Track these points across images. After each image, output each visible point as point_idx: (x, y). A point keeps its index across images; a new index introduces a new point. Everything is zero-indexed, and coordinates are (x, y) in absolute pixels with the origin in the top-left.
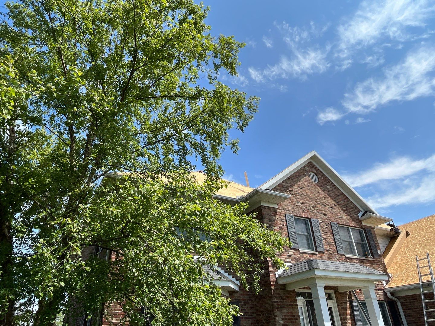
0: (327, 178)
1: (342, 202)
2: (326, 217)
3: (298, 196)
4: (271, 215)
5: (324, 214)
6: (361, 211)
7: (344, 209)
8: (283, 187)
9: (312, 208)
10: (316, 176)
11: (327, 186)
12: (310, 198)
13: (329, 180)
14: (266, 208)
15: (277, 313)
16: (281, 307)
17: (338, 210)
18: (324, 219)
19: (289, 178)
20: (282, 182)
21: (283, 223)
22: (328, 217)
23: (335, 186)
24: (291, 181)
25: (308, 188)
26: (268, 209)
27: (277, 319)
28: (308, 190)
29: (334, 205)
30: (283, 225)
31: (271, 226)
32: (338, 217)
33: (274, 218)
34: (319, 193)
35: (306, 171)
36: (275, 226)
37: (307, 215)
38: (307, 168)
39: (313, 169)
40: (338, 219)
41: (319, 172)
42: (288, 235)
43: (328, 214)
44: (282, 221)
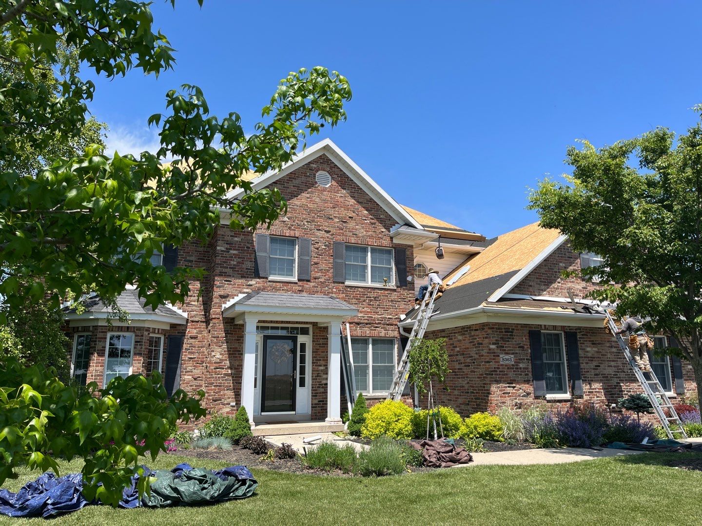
0: (348, 177)
1: (366, 212)
2: (328, 235)
4: (231, 236)
5: (325, 231)
6: (398, 223)
7: (366, 221)
9: (306, 223)
10: (329, 176)
11: (345, 191)
12: (305, 210)
14: (224, 227)
16: (222, 343)
17: (355, 224)
18: (323, 238)
19: (277, 183)
21: (249, 245)
22: (332, 235)
23: (361, 189)
25: (308, 196)
26: (227, 228)
28: (307, 198)
29: (350, 217)
30: (249, 248)
31: (228, 250)
32: (351, 234)
33: (236, 239)
34: (325, 201)
35: (310, 170)
36: (234, 250)
37: (295, 234)
38: (314, 166)
39: (325, 166)
40: (349, 236)
41: (336, 170)
42: (253, 260)
43: (333, 231)
44: (248, 243)
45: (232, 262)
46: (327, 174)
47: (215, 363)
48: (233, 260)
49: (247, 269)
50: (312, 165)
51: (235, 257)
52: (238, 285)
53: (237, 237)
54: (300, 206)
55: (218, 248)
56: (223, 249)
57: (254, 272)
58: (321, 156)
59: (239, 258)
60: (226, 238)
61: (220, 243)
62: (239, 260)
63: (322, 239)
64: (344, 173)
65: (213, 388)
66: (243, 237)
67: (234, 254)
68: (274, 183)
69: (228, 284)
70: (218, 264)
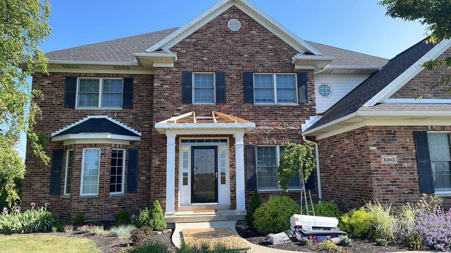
0: (254, 21)
1: (270, 47)
2: (239, 67)
3: (205, 50)
4: (164, 75)
5: (236, 65)
6: (299, 53)
7: (271, 54)
8: (185, 44)
9: (221, 60)
10: (239, 22)
11: (252, 32)
13: (258, 23)
14: (159, 69)
15: (154, 156)
16: (160, 152)
17: (261, 57)
18: (235, 70)
19: (197, 33)
20: (186, 38)
21: (177, 81)
22: (242, 67)
23: (266, 29)
24: (199, 35)
25: (222, 39)
26: (161, 69)
27: (153, 161)
28: (222, 41)
29: (257, 52)
30: (178, 83)
31: (162, 85)
32: (257, 65)
33: (168, 77)
34: (236, 42)
35: (223, 19)
36: (167, 85)
37: (212, 69)
38: (226, 15)
39: (235, 15)
40: (257, 67)
41: (244, 16)
42: (181, 91)
43: (243, 64)
44: (176, 79)
45: (165, 94)
46: (237, 21)
47: (155, 167)
48: (166, 93)
49: (176, 98)
50: (224, 15)
51: (167, 90)
52: (170, 110)
53: (168, 75)
54: (216, 48)
55: (155, 84)
56: (158, 85)
57: (182, 100)
58: (231, 7)
59: (170, 90)
60: (161, 77)
61: (156, 80)
62: (170, 92)
63: (234, 72)
64: (251, 18)
65: (154, 185)
66: (173, 75)
67: (166, 88)
68: (195, 32)
69: (163, 110)
70: (155, 96)
